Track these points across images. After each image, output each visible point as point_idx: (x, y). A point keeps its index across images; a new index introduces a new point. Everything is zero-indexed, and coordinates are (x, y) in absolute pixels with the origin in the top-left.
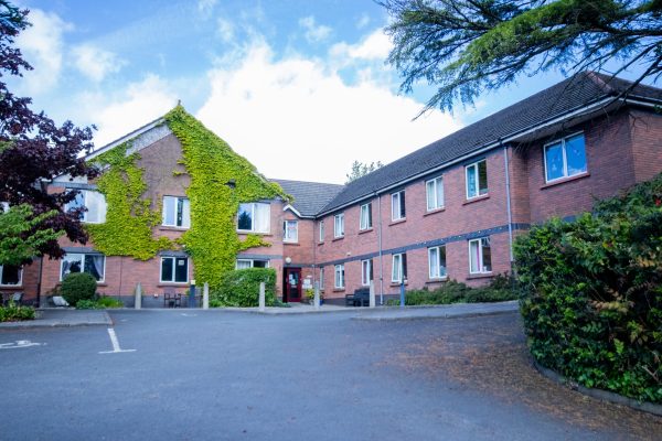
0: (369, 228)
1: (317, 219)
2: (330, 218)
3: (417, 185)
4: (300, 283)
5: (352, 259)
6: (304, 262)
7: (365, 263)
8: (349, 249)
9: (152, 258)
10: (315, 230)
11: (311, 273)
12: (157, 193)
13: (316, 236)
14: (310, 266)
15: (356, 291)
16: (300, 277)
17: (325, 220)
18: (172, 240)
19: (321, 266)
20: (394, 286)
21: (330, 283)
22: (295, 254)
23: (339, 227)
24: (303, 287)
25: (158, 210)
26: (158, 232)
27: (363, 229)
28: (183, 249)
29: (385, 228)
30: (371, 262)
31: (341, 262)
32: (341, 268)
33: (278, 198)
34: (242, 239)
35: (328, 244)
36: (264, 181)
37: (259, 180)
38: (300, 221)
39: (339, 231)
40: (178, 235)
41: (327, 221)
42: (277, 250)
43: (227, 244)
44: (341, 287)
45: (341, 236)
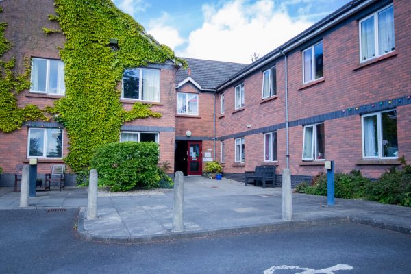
0: (272, 96)
1: (218, 92)
2: (230, 90)
3: (344, 28)
4: (200, 156)
5: (253, 132)
6: (205, 135)
7: (268, 136)
8: (250, 122)
9: (16, 130)
10: (216, 103)
11: (212, 146)
12: (23, 54)
13: (217, 109)
14: (210, 139)
15: (257, 168)
16: (201, 150)
17: (226, 92)
18: (41, 109)
19: (222, 139)
20: (305, 165)
21: (230, 157)
22: (196, 128)
23: (239, 98)
24: (204, 160)
25: (25, 74)
26: (25, 100)
27: (266, 97)
28: (56, 119)
29: (294, 93)
30: (275, 135)
31: (241, 136)
32: (241, 142)
33: (170, 63)
34: (128, 109)
35: (228, 117)
36: (152, 43)
37: (146, 42)
38: (201, 94)
39: (240, 102)
40: (50, 103)
41: (228, 93)
42: (168, 122)
43: (109, 114)
44: (241, 161)
45: (241, 107)
